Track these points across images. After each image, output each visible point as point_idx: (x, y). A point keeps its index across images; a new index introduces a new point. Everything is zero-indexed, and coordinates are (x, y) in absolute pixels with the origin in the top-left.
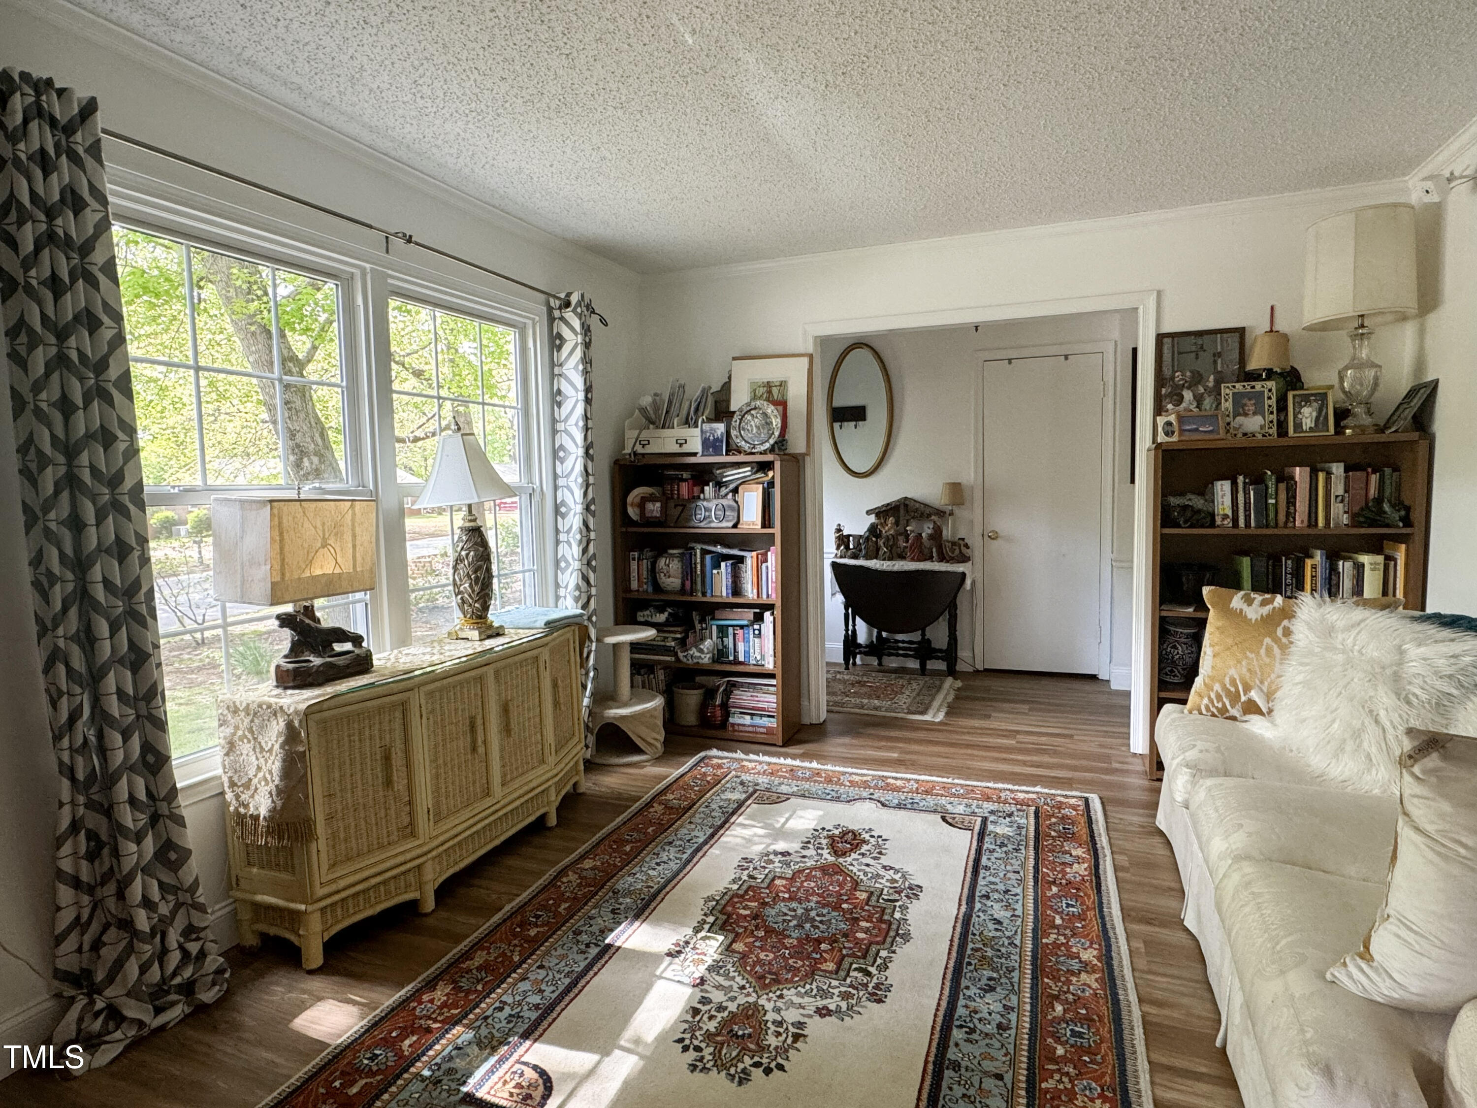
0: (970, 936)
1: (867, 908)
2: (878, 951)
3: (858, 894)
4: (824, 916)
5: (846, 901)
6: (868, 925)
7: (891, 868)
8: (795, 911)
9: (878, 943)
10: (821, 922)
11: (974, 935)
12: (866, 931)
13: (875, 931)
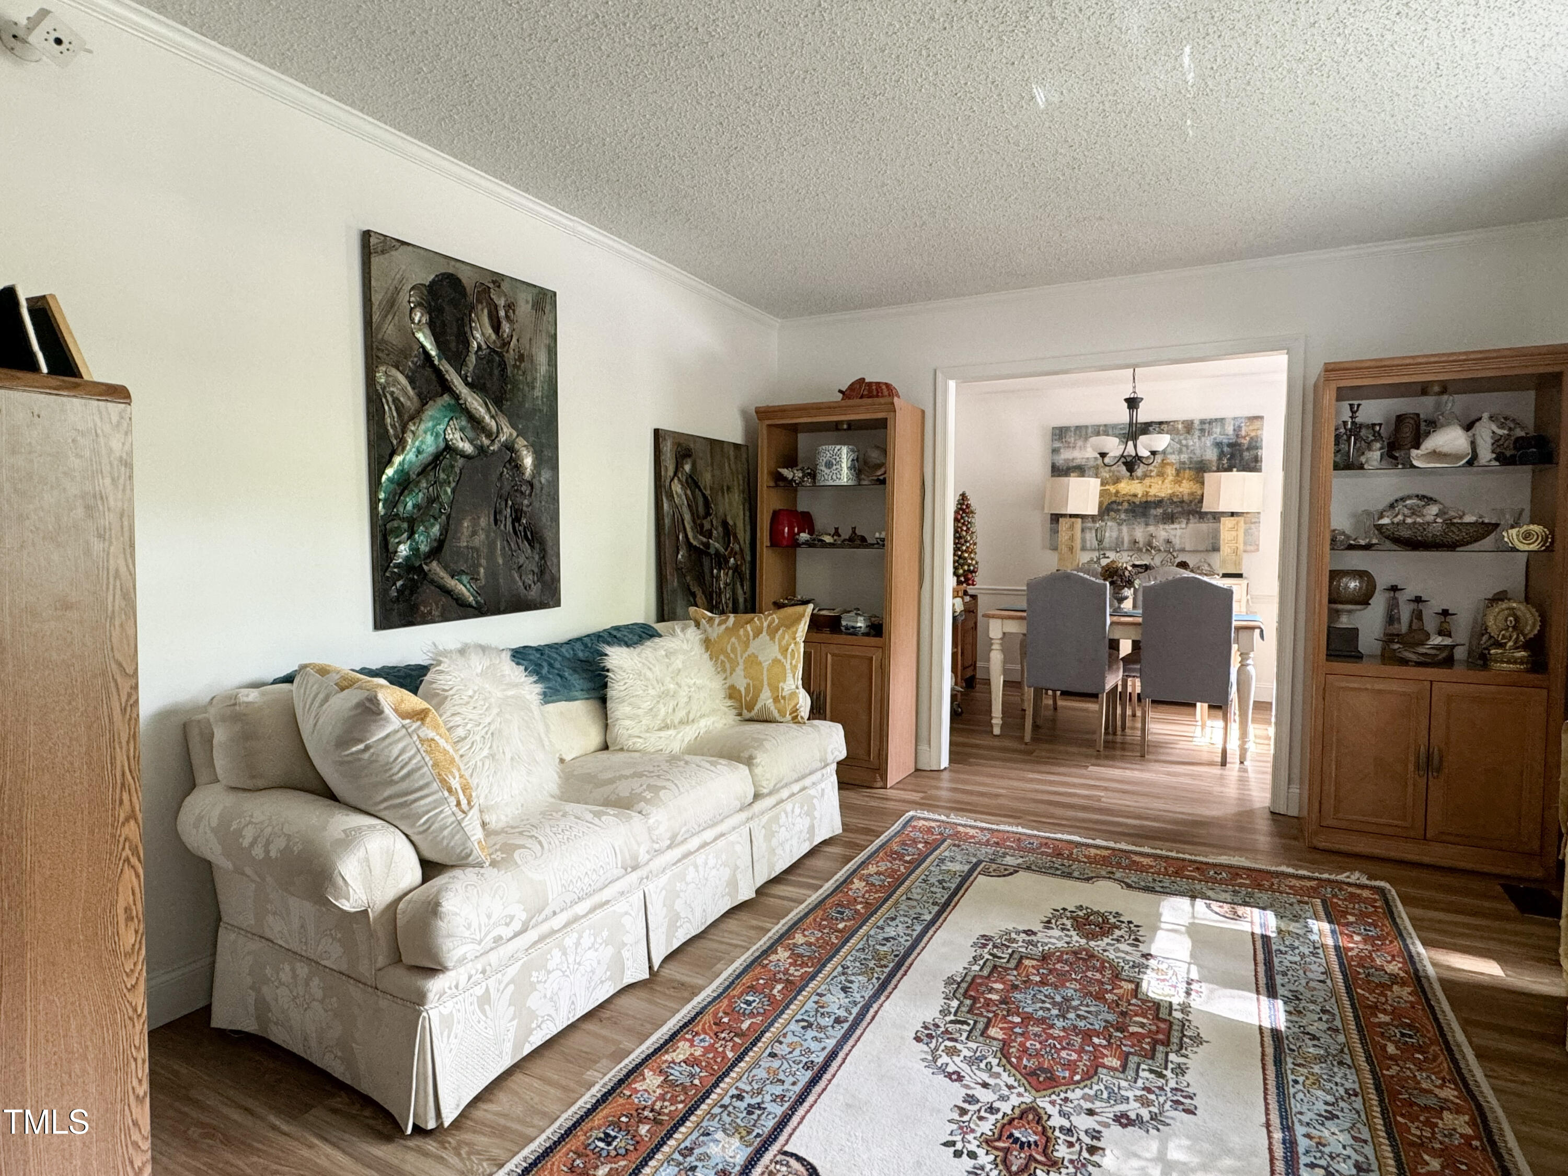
0: (883, 977)
1: (991, 1015)
2: (981, 970)
3: (1001, 1036)
4: (1041, 1008)
5: (1017, 1025)
6: (990, 996)
7: (949, 1076)
8: (1078, 1016)
9: (981, 977)
10: (1044, 1002)
11: (878, 979)
12: (991, 990)
13: (983, 988)
